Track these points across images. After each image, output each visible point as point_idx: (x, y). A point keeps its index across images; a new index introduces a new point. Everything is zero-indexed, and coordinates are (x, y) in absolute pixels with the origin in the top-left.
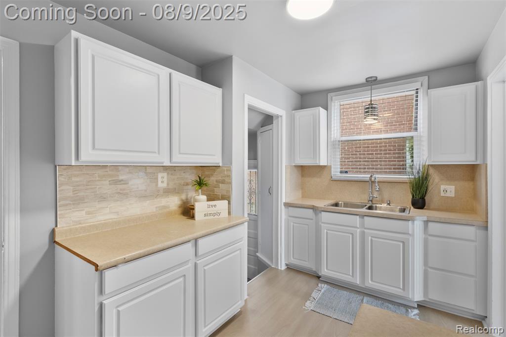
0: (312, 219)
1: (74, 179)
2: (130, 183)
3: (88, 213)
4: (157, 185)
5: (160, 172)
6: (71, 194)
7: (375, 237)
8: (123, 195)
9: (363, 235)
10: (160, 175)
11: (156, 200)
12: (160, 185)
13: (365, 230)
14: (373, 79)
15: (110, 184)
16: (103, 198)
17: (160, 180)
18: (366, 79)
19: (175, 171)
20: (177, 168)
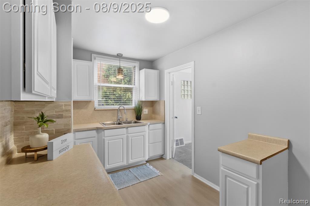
0: (95, 137)
7: (133, 137)
9: (127, 137)
13: (129, 135)
14: (120, 55)
18: (117, 54)
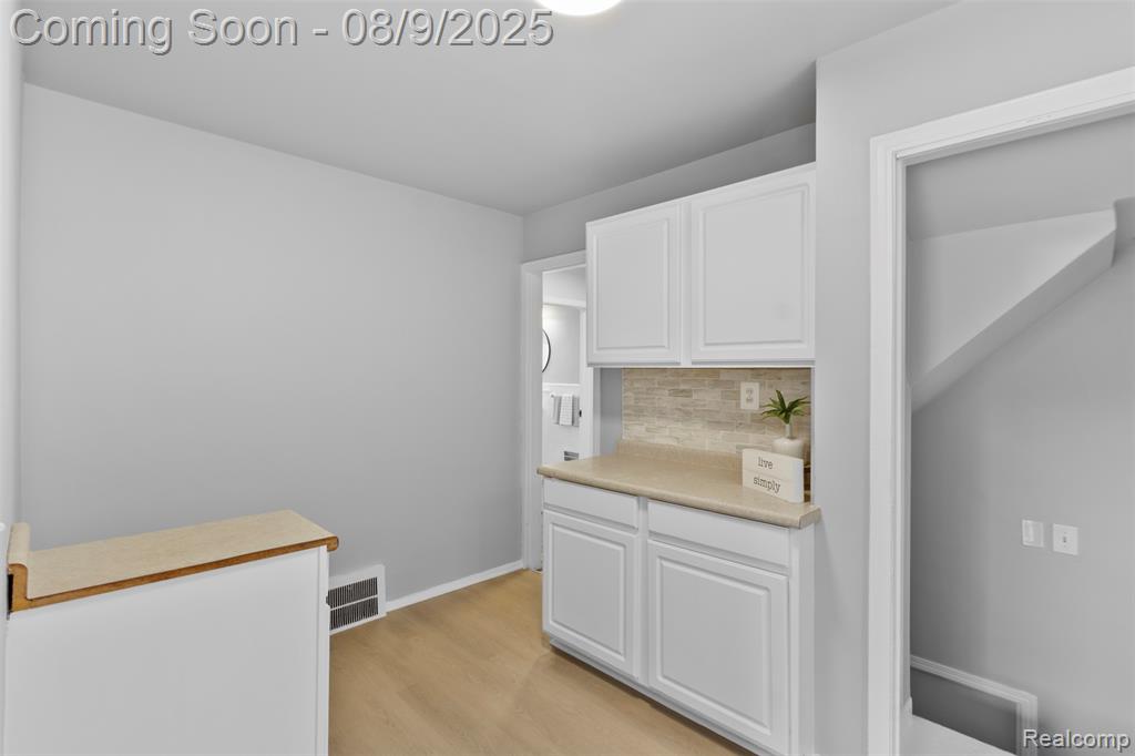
1: (636, 385)
2: (695, 396)
3: (648, 430)
4: (738, 405)
5: (746, 380)
6: (632, 403)
8: (686, 415)
10: (744, 386)
11: (735, 432)
12: (744, 405)
15: (670, 395)
16: (662, 414)
17: (744, 395)
19: (780, 379)
20: (783, 374)
